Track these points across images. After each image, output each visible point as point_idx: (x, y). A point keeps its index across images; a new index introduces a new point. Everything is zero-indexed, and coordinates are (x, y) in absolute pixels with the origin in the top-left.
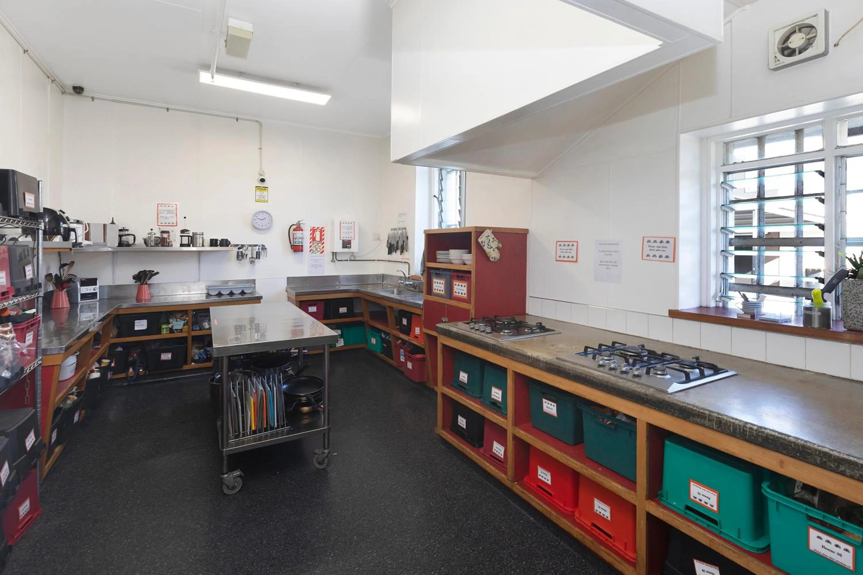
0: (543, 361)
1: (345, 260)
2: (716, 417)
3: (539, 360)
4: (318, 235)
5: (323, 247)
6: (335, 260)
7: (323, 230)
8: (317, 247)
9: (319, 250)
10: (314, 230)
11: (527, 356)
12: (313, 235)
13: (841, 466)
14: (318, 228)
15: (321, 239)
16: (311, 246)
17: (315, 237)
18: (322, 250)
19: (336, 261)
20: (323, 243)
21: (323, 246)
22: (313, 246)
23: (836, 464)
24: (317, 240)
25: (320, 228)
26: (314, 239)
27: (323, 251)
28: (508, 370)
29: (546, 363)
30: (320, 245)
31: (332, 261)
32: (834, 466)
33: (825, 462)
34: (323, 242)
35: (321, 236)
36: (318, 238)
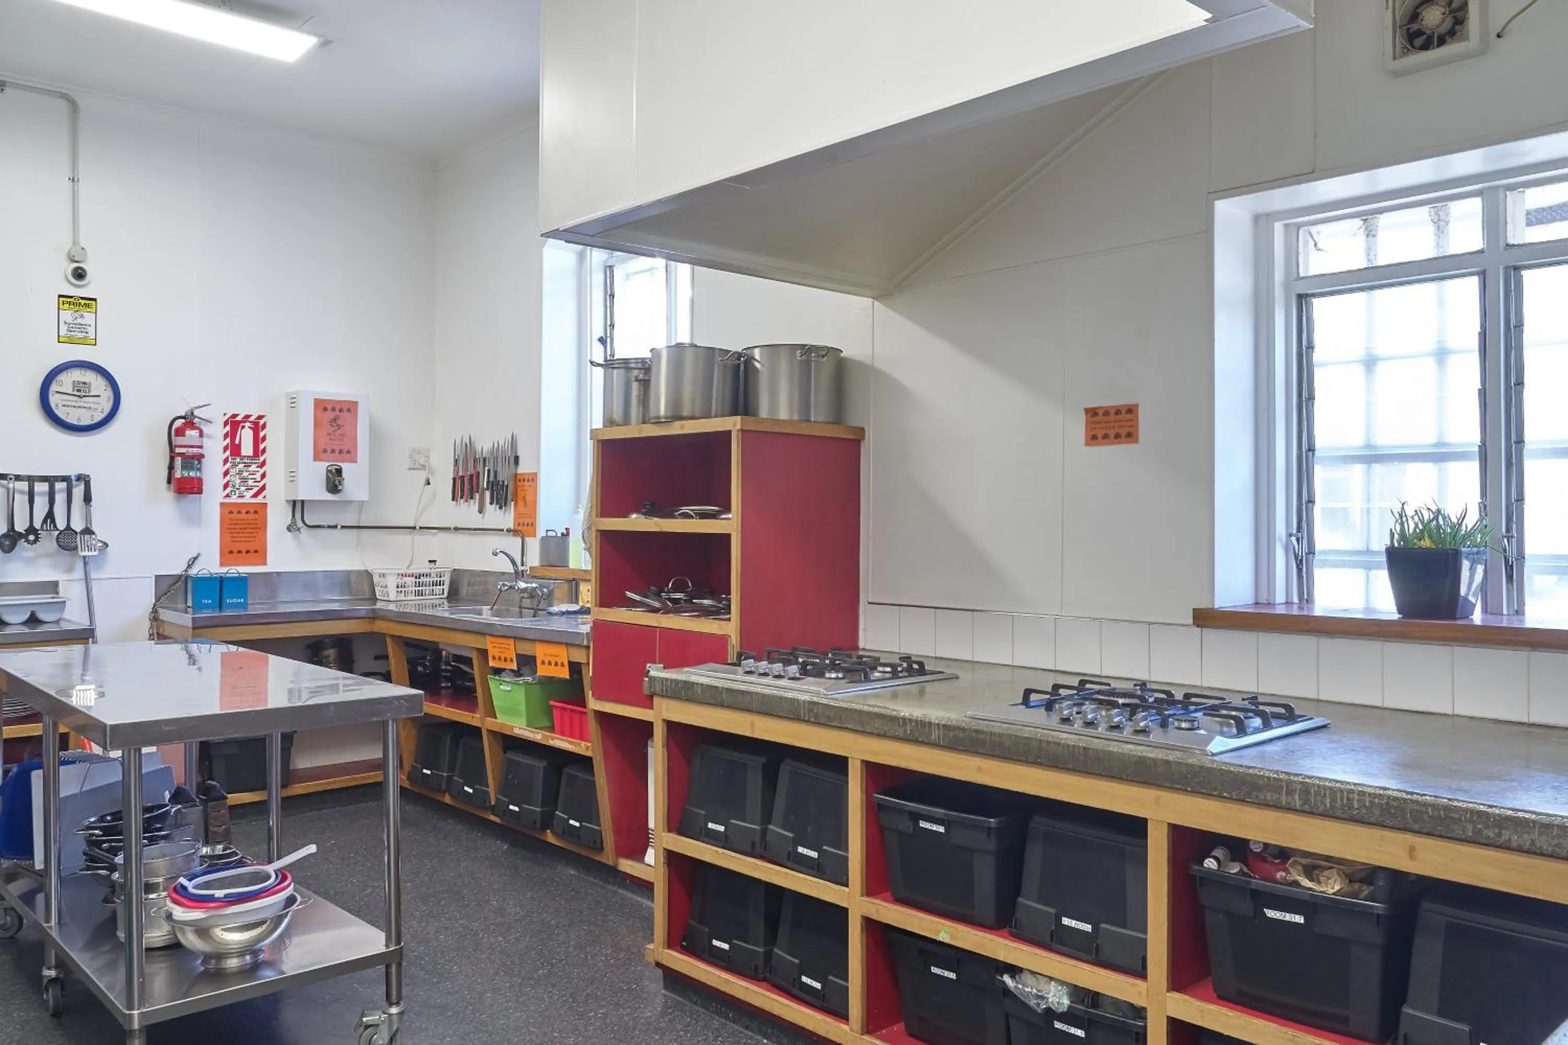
0: (938, 724)
1: (329, 527)
2: (1301, 783)
3: (930, 723)
4: (246, 437)
5: (263, 476)
6: (300, 524)
7: (262, 422)
8: (245, 474)
9: (250, 482)
10: (234, 424)
11: (899, 718)
12: (233, 440)
13: (1503, 832)
14: (247, 417)
15: (258, 452)
16: (226, 473)
17: (239, 446)
18: (261, 485)
19: (304, 530)
20: (263, 464)
21: (262, 471)
22: (233, 471)
23: (1497, 831)
24: (243, 453)
25: (252, 419)
26: (235, 449)
27: (263, 488)
28: (850, 760)
29: (945, 727)
30: (253, 468)
31: (289, 529)
32: (1493, 835)
33: (1480, 830)
34: (262, 459)
35: (257, 440)
36: (247, 449)
